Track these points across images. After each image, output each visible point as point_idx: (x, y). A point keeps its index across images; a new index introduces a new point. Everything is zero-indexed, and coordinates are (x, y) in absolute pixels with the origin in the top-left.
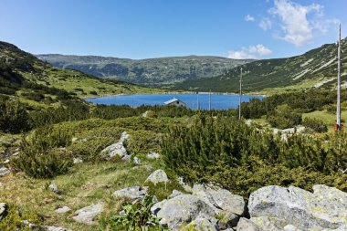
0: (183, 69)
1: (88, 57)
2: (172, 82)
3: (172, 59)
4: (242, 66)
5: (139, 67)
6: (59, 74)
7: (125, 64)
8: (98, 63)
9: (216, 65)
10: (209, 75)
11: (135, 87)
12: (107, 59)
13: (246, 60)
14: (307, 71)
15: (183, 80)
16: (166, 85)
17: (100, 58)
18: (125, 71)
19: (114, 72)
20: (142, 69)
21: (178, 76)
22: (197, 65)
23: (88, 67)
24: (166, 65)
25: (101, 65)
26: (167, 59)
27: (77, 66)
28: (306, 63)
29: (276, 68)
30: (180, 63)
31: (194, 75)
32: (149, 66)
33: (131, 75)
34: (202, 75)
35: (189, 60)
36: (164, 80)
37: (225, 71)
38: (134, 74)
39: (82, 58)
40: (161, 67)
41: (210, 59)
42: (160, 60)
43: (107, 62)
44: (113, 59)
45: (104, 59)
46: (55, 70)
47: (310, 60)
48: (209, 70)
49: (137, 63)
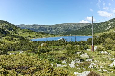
0: (66, 28)
1: (33, 25)
2: (62, 33)
3: (62, 24)
4: (87, 26)
5: (51, 28)
6: (22, 31)
7: (46, 27)
8: (37, 27)
9: (77, 26)
10: (75, 30)
11: (49, 35)
12: (40, 25)
13: (88, 24)
14: (110, 26)
15: (66, 32)
16: (60, 34)
17: (37, 25)
18: (46, 29)
19: (42, 30)
20: (52, 28)
21: (64, 30)
22: (71, 26)
23: (33, 28)
24: (60, 26)
25: (38, 27)
26: (60, 25)
27: (30, 28)
28: (110, 24)
29: (99, 26)
30: (65, 26)
31: (70, 30)
32: (54, 27)
33: (48, 31)
34: (73, 30)
35: (68, 24)
36: (60, 32)
37: (81, 28)
38: (49, 30)
39: (31, 25)
40: (58, 27)
41: (75, 24)
42: (58, 25)
43: (40, 27)
44: (42, 25)
45: (39, 25)
46: (21, 30)
47: (112, 23)
48: (75, 28)
49: (50, 26)
